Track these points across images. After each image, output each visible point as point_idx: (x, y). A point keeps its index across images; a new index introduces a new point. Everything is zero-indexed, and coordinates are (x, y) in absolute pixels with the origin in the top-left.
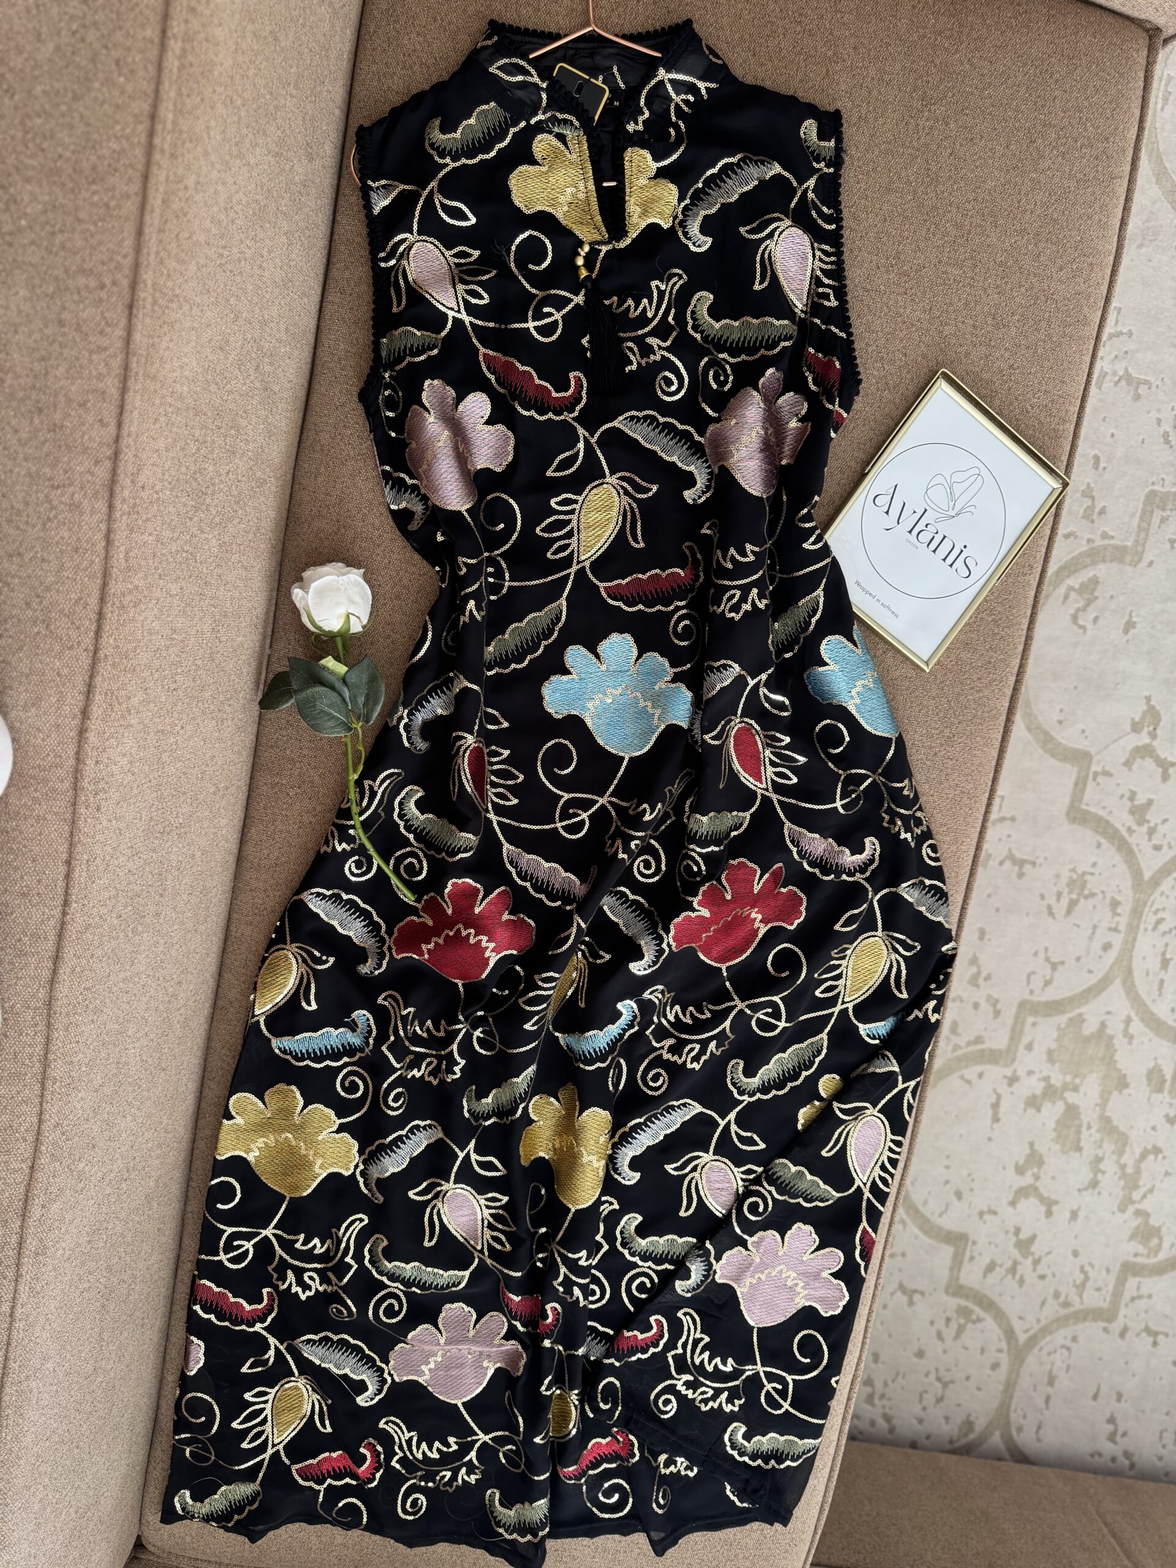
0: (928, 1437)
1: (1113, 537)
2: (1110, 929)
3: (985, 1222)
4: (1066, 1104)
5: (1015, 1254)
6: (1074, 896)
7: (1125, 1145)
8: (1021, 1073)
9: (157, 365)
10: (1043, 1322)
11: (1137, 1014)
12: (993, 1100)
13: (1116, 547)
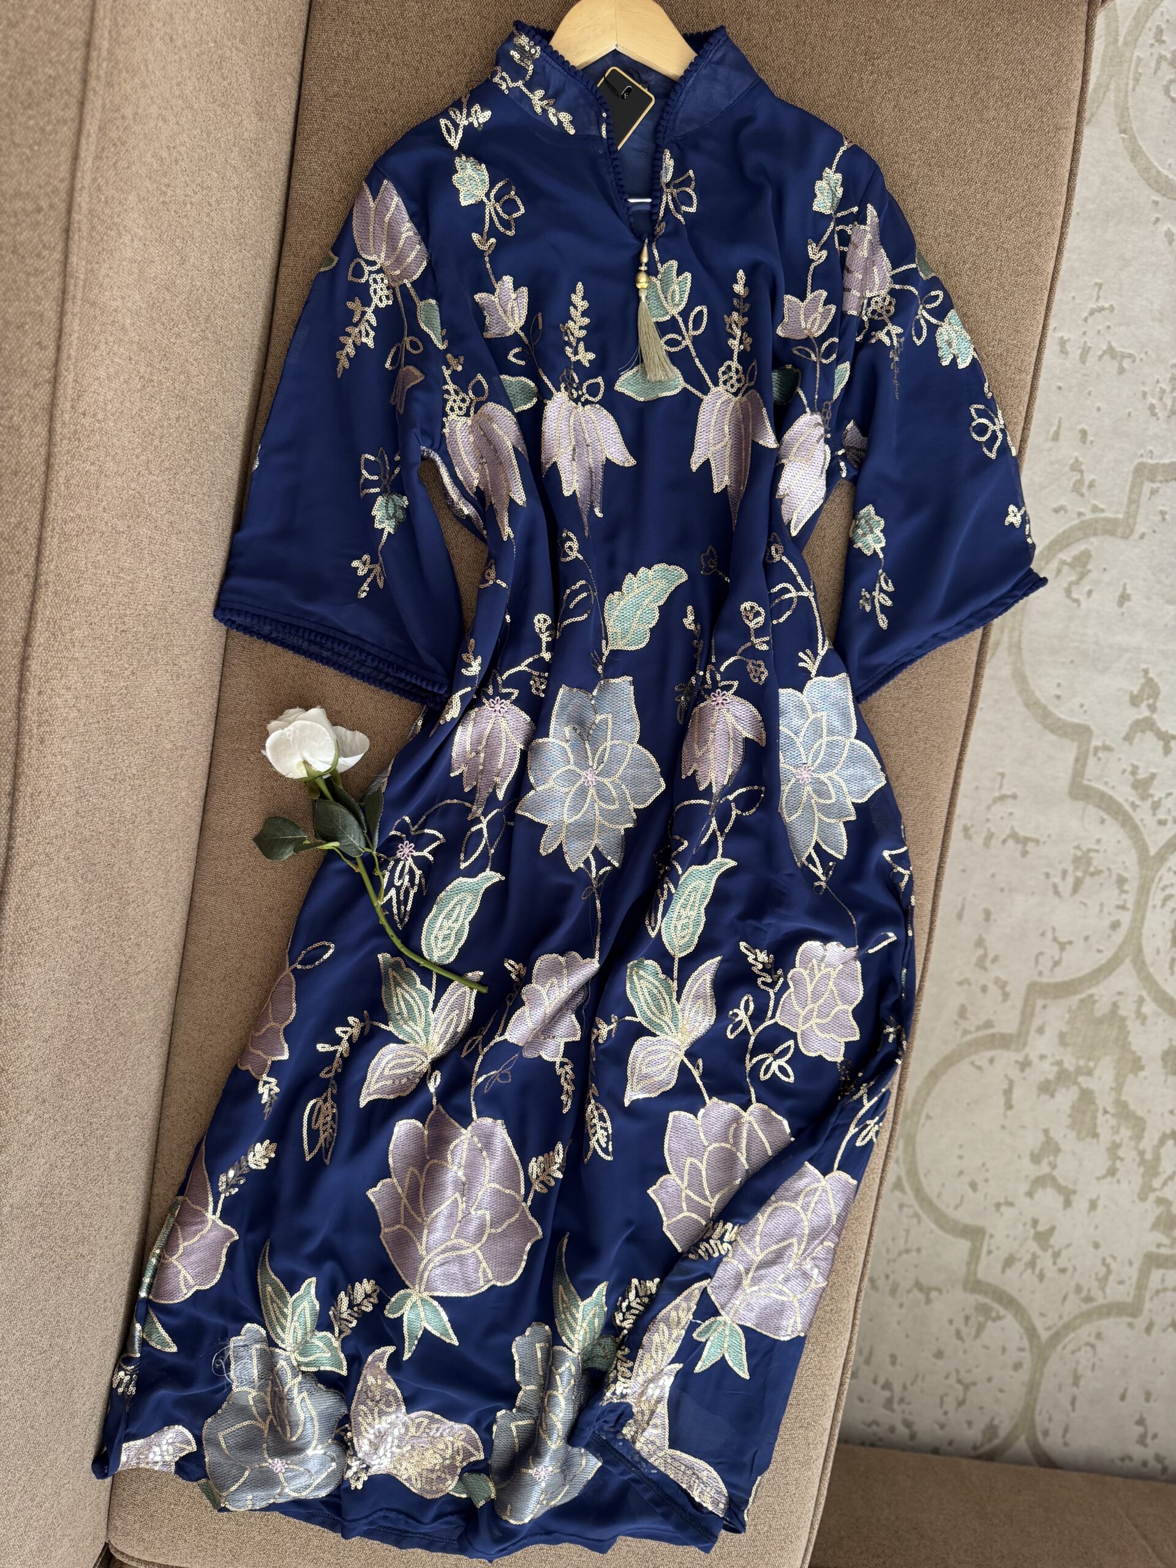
0: (951, 1443)
1: (1103, 510)
2: (1118, 907)
3: (1002, 1215)
4: (1081, 1088)
5: (1033, 1246)
6: (1079, 874)
7: (1143, 1130)
8: (1034, 1057)
9: (96, 291)
10: (1066, 1319)
11: (1149, 994)
12: (1005, 1086)
13: (1108, 520)
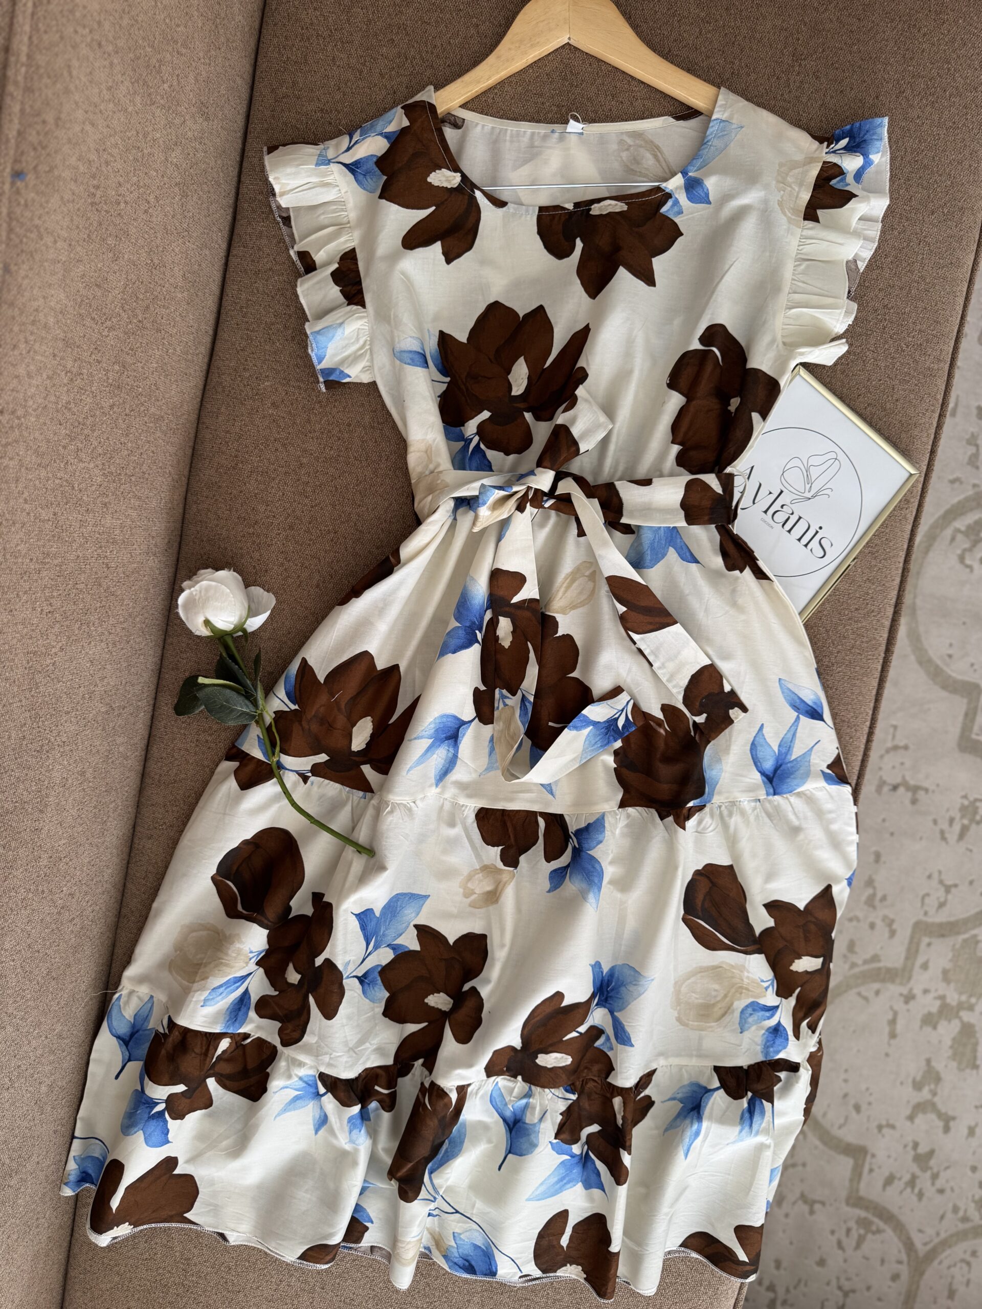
3: (883, 1136)
4: (962, 1021)
5: (914, 1168)
6: (966, 822)
8: (917, 991)
10: (943, 1235)
12: (890, 1016)
